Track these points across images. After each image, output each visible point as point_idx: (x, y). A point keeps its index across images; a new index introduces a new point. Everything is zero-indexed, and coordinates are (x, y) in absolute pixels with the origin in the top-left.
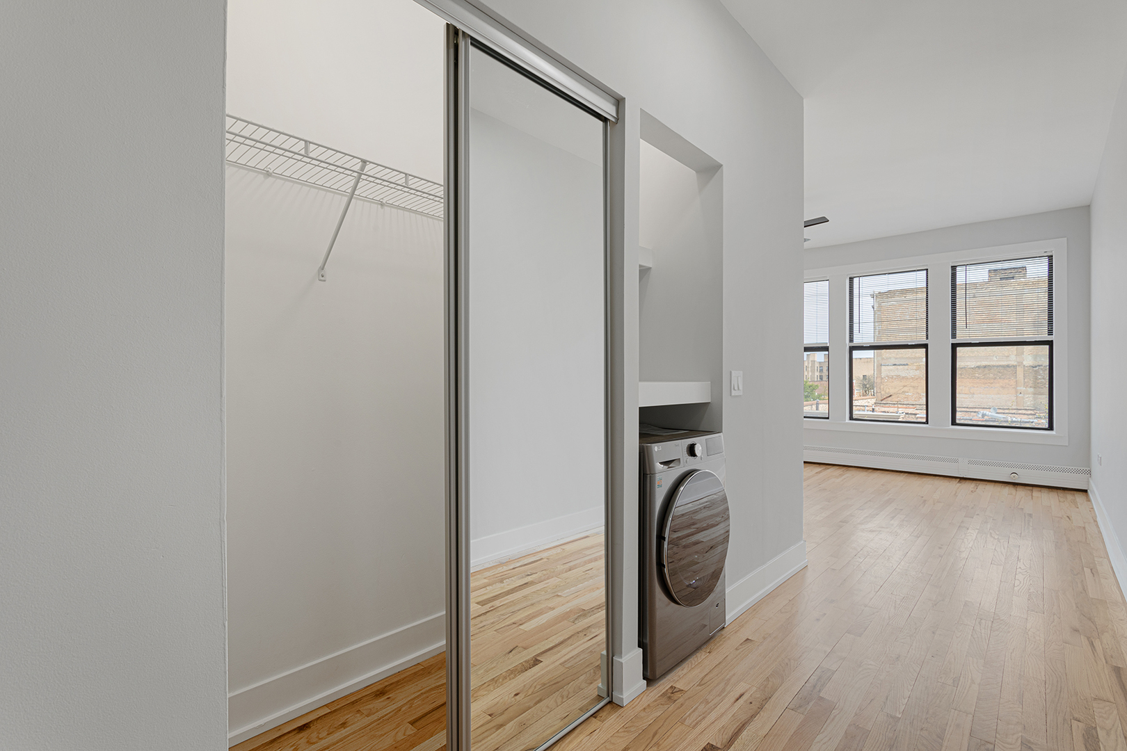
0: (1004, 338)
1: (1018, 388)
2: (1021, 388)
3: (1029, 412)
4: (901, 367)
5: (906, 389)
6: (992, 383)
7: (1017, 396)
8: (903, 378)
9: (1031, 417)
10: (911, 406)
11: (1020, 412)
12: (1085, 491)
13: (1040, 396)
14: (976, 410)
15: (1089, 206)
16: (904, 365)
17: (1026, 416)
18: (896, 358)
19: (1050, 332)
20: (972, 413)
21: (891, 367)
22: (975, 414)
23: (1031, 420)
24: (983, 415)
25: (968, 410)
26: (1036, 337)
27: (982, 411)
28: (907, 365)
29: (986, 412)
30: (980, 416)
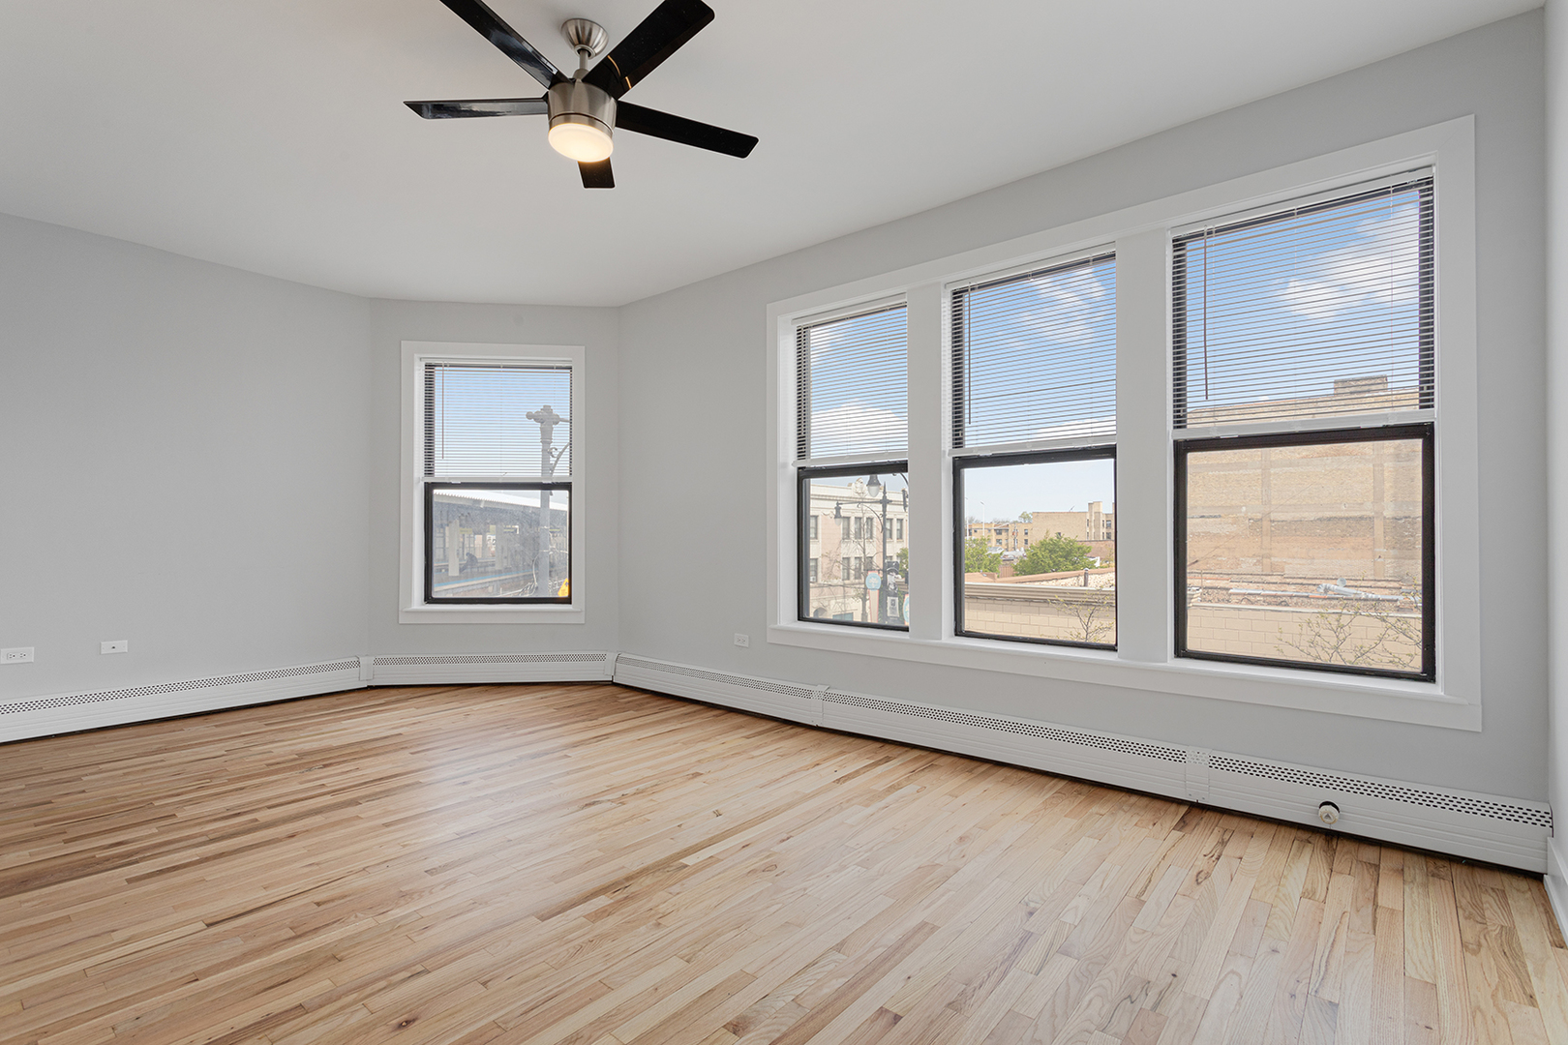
0: (1303, 423)
1: (1377, 550)
2: (1381, 550)
3: (1392, 585)
4: (1212, 520)
5: (1218, 552)
6: (1340, 543)
7: (1375, 562)
8: (1215, 535)
9: (1394, 591)
10: (1226, 577)
11: (1379, 584)
12: (1537, 877)
13: (1407, 562)
14: (1317, 582)
15: (1543, 8)
16: (1215, 517)
17: (1387, 591)
18: (1203, 507)
19: (1426, 401)
20: (1311, 587)
21: (1197, 520)
22: (1314, 588)
23: (1395, 598)
24: (1327, 590)
25: (1305, 582)
26: (1386, 416)
27: (1324, 584)
28: (1220, 516)
29: (1331, 585)
30: (1322, 591)
